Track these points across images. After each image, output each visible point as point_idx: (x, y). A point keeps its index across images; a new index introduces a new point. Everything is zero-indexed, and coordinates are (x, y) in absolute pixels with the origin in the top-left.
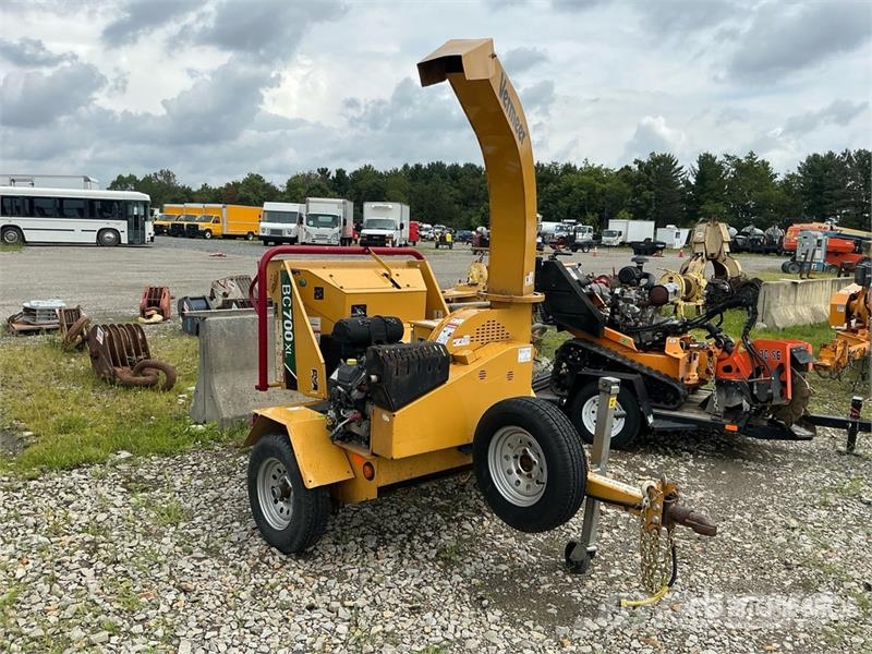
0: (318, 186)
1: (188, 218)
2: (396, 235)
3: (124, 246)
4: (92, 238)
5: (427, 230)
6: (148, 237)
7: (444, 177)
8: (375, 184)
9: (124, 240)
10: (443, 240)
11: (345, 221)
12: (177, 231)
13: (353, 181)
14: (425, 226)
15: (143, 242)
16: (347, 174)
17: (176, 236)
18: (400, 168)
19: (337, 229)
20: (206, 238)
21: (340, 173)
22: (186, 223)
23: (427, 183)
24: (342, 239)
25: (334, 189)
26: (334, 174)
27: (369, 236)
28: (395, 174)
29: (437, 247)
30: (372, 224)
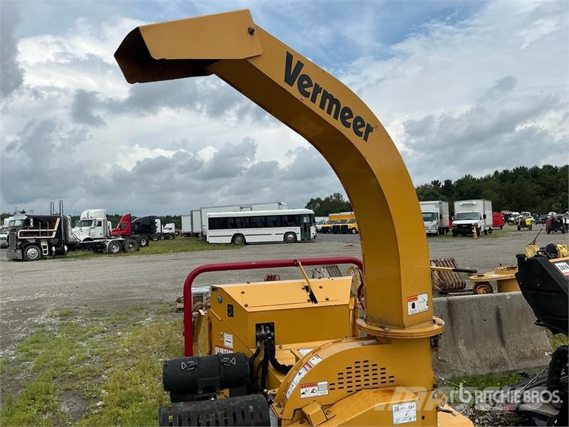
0: (432, 193)
1: (343, 221)
2: (480, 223)
3: (299, 242)
4: (281, 238)
5: (515, 216)
6: (312, 236)
7: (527, 177)
8: (473, 187)
9: (299, 238)
10: (523, 224)
11: (441, 216)
12: (336, 230)
13: (458, 187)
14: (514, 213)
15: (309, 239)
16: (453, 183)
17: (335, 233)
18: (492, 175)
19: (435, 222)
20: (352, 233)
21: (448, 182)
22: (341, 225)
23: (513, 182)
24: (439, 229)
25: (444, 194)
26: (443, 184)
27: (458, 225)
28: (488, 179)
29: (519, 229)
30: (461, 216)
